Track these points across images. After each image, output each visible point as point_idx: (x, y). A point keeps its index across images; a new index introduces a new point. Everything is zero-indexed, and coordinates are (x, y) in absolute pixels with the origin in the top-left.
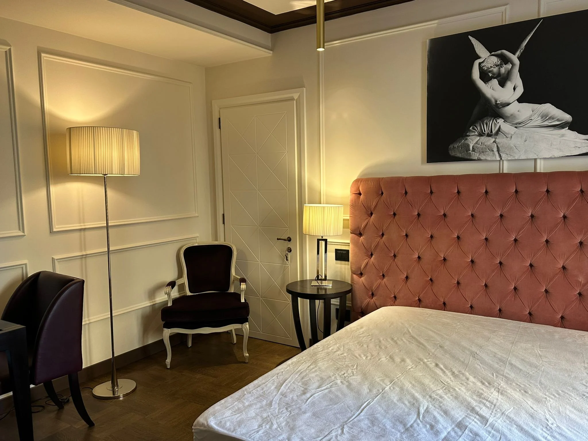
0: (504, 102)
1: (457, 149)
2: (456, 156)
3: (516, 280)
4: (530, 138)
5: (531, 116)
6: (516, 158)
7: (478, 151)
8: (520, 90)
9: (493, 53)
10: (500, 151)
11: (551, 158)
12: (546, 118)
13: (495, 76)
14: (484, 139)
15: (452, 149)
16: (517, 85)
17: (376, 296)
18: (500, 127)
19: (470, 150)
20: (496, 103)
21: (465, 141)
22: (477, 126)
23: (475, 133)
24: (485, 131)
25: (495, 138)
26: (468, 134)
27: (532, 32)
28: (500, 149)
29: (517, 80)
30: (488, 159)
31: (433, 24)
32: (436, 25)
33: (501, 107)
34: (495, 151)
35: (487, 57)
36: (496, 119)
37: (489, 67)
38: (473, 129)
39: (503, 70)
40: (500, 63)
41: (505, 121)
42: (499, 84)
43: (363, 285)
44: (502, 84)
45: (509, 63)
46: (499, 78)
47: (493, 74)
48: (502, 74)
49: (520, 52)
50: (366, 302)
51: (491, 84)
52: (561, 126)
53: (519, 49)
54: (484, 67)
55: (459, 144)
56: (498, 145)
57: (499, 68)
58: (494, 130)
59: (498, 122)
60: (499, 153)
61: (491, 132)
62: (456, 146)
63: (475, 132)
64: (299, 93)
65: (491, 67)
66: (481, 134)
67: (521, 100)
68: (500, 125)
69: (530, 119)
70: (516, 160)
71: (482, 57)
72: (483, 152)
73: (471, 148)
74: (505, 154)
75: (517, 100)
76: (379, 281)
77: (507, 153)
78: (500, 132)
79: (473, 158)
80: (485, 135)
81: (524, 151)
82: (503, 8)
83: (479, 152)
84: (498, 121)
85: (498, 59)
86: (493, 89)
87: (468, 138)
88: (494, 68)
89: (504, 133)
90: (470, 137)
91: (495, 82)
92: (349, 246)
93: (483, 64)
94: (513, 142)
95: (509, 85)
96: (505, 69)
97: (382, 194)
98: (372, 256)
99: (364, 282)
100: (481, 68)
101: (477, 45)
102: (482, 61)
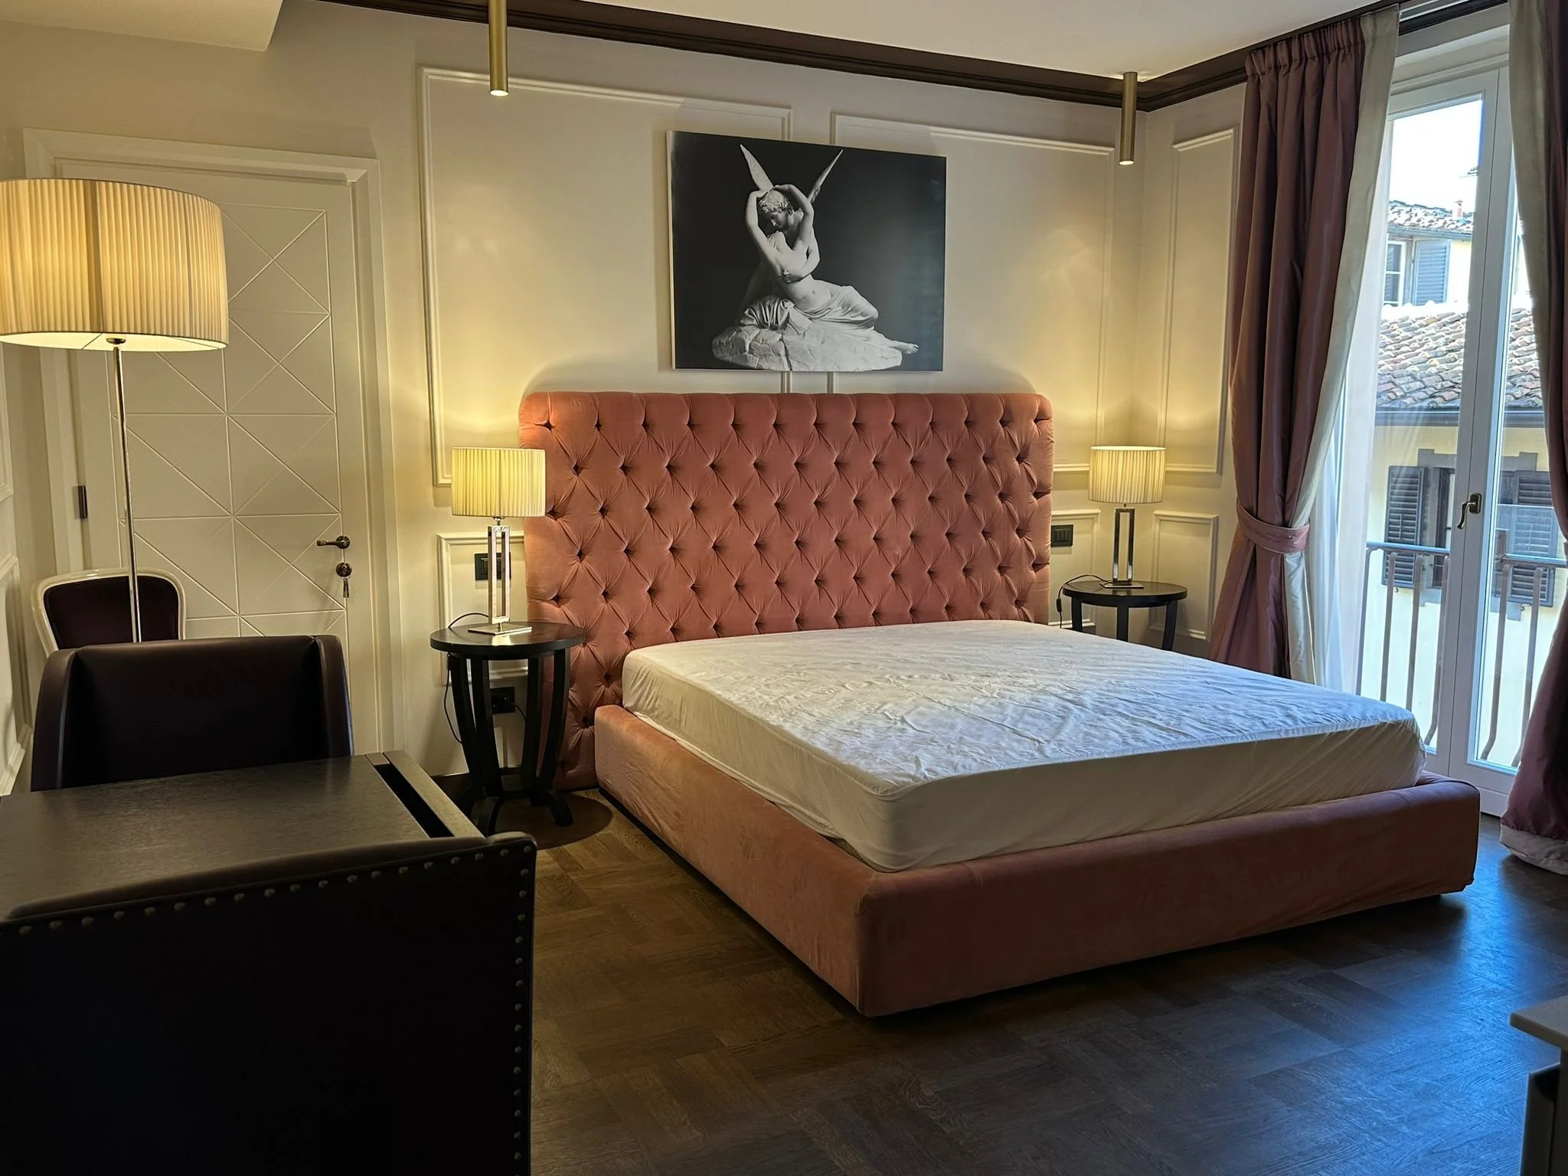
0: (794, 274)
2: (724, 359)
3: (823, 566)
5: (830, 303)
6: (811, 370)
8: (815, 259)
9: (777, 186)
11: (854, 372)
12: (849, 308)
13: (781, 227)
14: (766, 333)
16: (811, 248)
19: (745, 351)
20: (783, 274)
21: (737, 333)
22: (756, 310)
24: (767, 320)
26: (742, 321)
27: (831, 166)
28: (790, 353)
29: (809, 241)
31: (674, 103)
32: (678, 105)
33: (790, 281)
35: (769, 192)
36: (783, 300)
38: (750, 313)
39: (792, 219)
40: (788, 206)
41: (796, 306)
42: (786, 242)
44: (791, 243)
45: (800, 209)
46: (787, 232)
47: (778, 222)
48: (791, 226)
49: (814, 195)
50: (576, 658)
51: (774, 240)
52: (865, 324)
53: (813, 189)
54: (764, 207)
57: (787, 216)
58: (781, 319)
59: (786, 307)
60: (788, 360)
61: (777, 322)
63: (752, 320)
64: (365, 171)
65: (774, 209)
66: (762, 325)
67: (817, 274)
68: (789, 313)
69: (829, 308)
70: (810, 372)
71: (761, 190)
72: (764, 356)
73: (747, 348)
75: (811, 273)
76: (601, 605)
78: (788, 324)
80: (768, 326)
82: (784, 112)
84: (786, 304)
85: (785, 199)
86: (778, 249)
87: (742, 329)
88: (779, 212)
90: (745, 328)
91: (780, 237)
92: (523, 542)
93: (763, 202)
95: (800, 244)
96: (795, 219)
97: (598, 426)
98: (582, 556)
99: (569, 613)
100: (759, 208)
101: (753, 165)
102: (761, 196)
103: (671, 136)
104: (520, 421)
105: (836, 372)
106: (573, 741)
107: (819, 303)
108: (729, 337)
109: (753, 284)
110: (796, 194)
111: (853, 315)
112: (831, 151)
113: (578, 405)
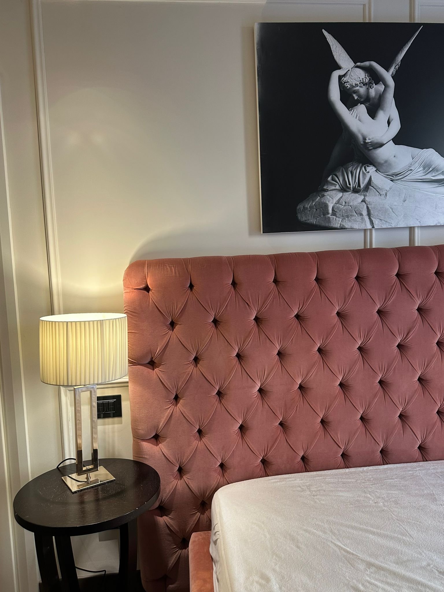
0: (376, 141)
1: (310, 211)
2: (308, 222)
3: (406, 403)
4: (410, 197)
5: (411, 165)
6: (393, 226)
7: (340, 214)
8: (396, 126)
9: (358, 64)
10: (372, 216)
12: (429, 169)
13: (362, 100)
14: (348, 196)
15: (302, 211)
16: (392, 117)
17: (188, 472)
18: (371, 179)
19: (328, 214)
20: (365, 142)
21: (321, 197)
22: (338, 176)
23: (335, 187)
24: (350, 184)
25: (365, 196)
26: (325, 187)
27: (410, 42)
28: (372, 212)
30: (355, 227)
33: (371, 148)
34: (364, 215)
35: (350, 69)
36: (365, 165)
37: (354, 85)
38: (333, 179)
39: (373, 92)
40: (369, 81)
41: (377, 170)
42: (368, 113)
43: (163, 457)
44: (373, 113)
45: (381, 83)
46: (368, 103)
47: (360, 96)
48: (372, 98)
49: (394, 68)
50: (171, 487)
51: (356, 112)
53: (393, 63)
54: (346, 84)
55: (312, 203)
56: (368, 205)
57: (368, 89)
58: (363, 183)
59: (367, 171)
60: (370, 218)
61: (359, 185)
62: (308, 206)
63: (335, 185)
65: (356, 85)
66: (344, 189)
67: (398, 140)
68: (371, 176)
69: (410, 169)
71: (342, 68)
72: (347, 217)
73: (330, 211)
74: (378, 220)
75: (392, 139)
76: (195, 443)
77: (381, 219)
78: (370, 187)
79: (334, 226)
80: (351, 190)
81: (402, 215)
83: (343, 216)
84: (368, 169)
85: (366, 74)
86: (360, 120)
87: (326, 194)
88: (360, 87)
89: (376, 188)
90: (328, 193)
91: (362, 109)
93: (345, 79)
94: (388, 202)
95: (382, 116)
96: (376, 91)
97: (191, 286)
98: (178, 400)
99: (165, 451)
100: (341, 85)
101: (334, 47)
102: (344, 74)
103: (256, 28)
104: (124, 286)
105: (418, 227)
106: (172, 561)
107: (399, 166)
108: (313, 201)
109: (336, 151)
110: (375, 68)
111: (434, 175)
112: (411, 27)
113: (171, 270)
